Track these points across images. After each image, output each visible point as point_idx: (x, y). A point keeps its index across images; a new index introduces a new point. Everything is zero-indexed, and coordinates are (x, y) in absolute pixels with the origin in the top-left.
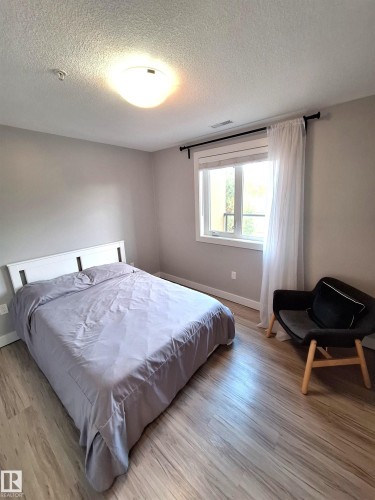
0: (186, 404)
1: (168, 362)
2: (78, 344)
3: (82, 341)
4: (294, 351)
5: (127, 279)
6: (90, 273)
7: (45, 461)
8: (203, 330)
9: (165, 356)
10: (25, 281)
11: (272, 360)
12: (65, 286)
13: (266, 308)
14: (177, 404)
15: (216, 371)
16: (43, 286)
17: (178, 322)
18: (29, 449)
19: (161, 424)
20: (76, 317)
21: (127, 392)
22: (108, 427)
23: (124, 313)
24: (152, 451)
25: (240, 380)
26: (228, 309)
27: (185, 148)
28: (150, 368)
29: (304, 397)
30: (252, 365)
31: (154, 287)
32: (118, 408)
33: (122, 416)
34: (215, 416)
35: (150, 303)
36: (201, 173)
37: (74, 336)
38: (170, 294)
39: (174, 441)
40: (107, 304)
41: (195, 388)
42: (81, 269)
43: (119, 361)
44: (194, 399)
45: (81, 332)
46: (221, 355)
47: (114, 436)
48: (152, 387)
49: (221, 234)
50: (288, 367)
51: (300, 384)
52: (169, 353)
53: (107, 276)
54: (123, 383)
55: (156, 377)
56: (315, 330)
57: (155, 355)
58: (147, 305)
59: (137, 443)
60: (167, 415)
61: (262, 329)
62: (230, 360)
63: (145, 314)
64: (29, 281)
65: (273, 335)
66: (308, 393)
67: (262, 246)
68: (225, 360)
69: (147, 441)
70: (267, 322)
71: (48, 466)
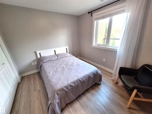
0: (81, 100)
1: (76, 86)
2: (50, 75)
3: (51, 75)
4: (125, 90)
5: (68, 58)
6: (57, 55)
7: (40, 106)
8: (89, 77)
9: (75, 84)
10: (40, 56)
11: (115, 92)
12: (50, 58)
13: (115, 73)
14: (78, 99)
15: (93, 92)
16: (45, 58)
17: (81, 74)
18: (37, 101)
19: (72, 104)
20: (52, 68)
21: (61, 93)
22: (54, 102)
23: (65, 68)
24: (68, 112)
25: (102, 96)
26: (100, 71)
27: (90, 12)
28: (69, 87)
29: (127, 109)
30: (107, 92)
31: (76, 61)
32: (57, 97)
33: (59, 100)
34: (90, 106)
35: (73, 66)
36: (95, 22)
37: (49, 73)
38: (80, 64)
39: (76, 111)
40: (61, 65)
41: (85, 95)
42: (55, 54)
43: (60, 83)
44: (84, 99)
45: (52, 72)
46: (96, 86)
47: (55, 105)
48: (69, 93)
49: (101, 45)
50: (122, 96)
51: (126, 104)
52: (76, 83)
53: (62, 57)
54: (60, 90)
55: (71, 90)
56: (137, 85)
57: (71, 83)
58: (72, 67)
59: (64, 108)
60: (74, 102)
61: (113, 80)
62: (99, 89)
63: (71, 69)
64: (42, 56)
65: (117, 83)
66: (129, 108)
67: (117, 50)
68: (97, 88)
69: (67, 108)
70: (115, 78)
71: (41, 107)
